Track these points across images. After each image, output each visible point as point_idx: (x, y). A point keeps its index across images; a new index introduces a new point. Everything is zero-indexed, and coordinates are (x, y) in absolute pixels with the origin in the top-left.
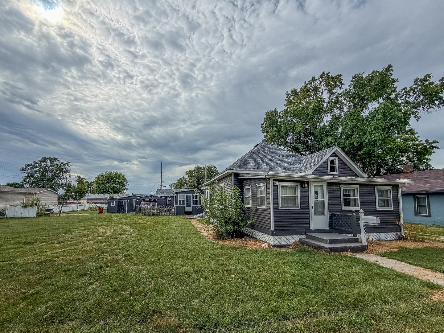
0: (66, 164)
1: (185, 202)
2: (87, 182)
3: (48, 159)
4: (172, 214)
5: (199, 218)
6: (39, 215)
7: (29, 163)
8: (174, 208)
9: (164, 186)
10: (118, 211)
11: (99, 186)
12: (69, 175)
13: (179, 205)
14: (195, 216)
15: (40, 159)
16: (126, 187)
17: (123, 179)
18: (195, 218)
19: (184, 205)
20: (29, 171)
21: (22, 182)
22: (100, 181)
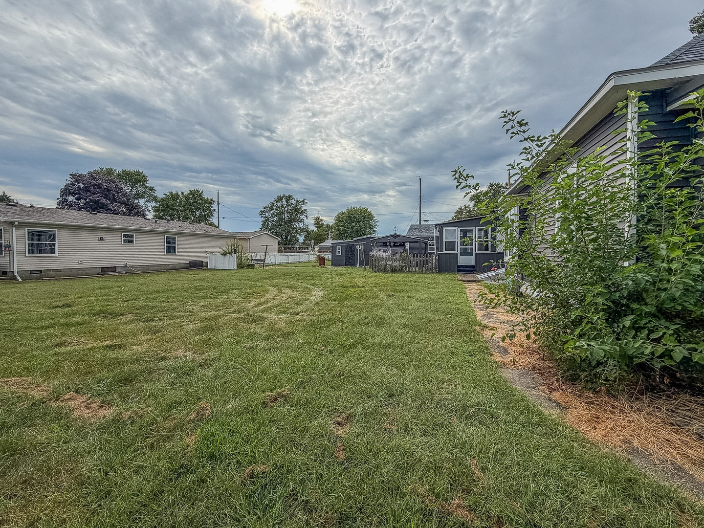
0: (302, 201)
1: (459, 245)
2: (327, 225)
3: (283, 197)
4: (431, 270)
5: (488, 282)
6: (240, 266)
7: (267, 205)
8: (434, 257)
9: (425, 221)
10: (346, 263)
11: (338, 229)
12: (306, 216)
13: (444, 252)
14: (480, 276)
15: (276, 198)
16: (375, 229)
17: (371, 217)
18: (478, 281)
19: (456, 252)
20: (267, 214)
21: (262, 229)
22: (340, 221)
